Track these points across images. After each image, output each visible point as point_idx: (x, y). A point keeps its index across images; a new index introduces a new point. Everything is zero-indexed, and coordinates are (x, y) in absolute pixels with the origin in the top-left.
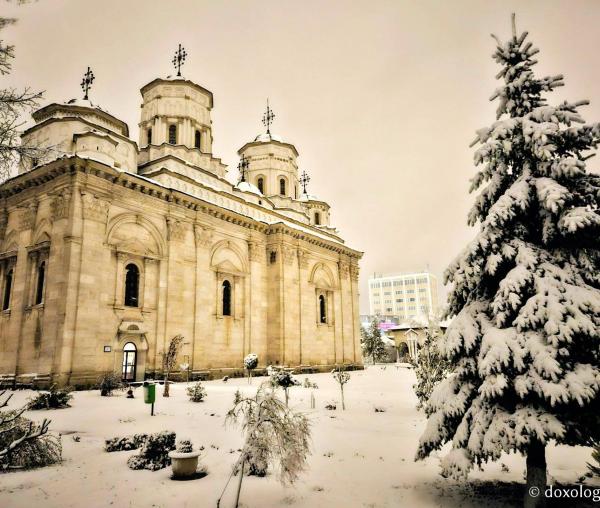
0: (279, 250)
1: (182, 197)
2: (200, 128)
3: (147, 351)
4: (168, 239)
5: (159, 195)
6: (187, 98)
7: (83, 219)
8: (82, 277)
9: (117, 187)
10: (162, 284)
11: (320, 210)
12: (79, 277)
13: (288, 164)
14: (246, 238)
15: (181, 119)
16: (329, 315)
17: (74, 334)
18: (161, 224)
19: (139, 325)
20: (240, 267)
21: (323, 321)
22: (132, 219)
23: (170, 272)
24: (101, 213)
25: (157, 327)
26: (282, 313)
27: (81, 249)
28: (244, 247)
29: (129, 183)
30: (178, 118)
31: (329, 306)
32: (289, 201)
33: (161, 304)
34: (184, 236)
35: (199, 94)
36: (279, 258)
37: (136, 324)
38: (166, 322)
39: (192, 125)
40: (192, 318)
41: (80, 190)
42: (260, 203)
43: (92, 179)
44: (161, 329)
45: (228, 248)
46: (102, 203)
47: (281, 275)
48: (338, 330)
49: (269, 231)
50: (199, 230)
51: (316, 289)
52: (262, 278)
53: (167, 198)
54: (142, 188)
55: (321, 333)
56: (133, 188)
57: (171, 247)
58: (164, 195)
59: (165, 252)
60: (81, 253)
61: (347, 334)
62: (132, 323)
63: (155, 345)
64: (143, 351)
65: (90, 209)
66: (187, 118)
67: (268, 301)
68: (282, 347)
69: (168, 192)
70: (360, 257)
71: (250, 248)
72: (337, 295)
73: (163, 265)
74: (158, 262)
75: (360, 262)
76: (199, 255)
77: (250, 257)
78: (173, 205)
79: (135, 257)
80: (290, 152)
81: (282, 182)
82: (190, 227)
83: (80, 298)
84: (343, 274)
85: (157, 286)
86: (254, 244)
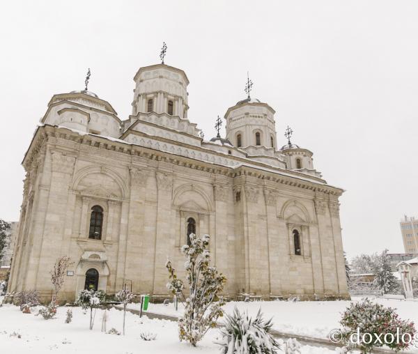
0: (243, 189)
1: (142, 151)
2: (172, 98)
3: (108, 276)
4: (130, 185)
5: (121, 150)
6: (161, 77)
7: (52, 171)
8: (48, 216)
9: (84, 146)
10: (123, 221)
11: (301, 156)
12: (46, 216)
13: (263, 119)
14: (210, 181)
15: (156, 93)
16: (304, 248)
17: (39, 260)
18: (124, 173)
19: (101, 255)
20: (205, 206)
21: (298, 253)
22: (97, 170)
23: (131, 211)
24: (68, 166)
25: (118, 256)
26: (246, 246)
27: (49, 194)
28: (209, 189)
29: (93, 142)
30: (154, 93)
31: (304, 240)
32: (263, 150)
33: (122, 238)
34: (145, 182)
35: (172, 73)
36: (243, 197)
37: (97, 253)
38: (126, 252)
39: (164, 97)
40: (153, 250)
41: (50, 150)
42: (230, 152)
43: (61, 141)
44: (121, 259)
45: (192, 190)
46: (69, 159)
47: (245, 211)
48: (317, 262)
49: (234, 174)
50: (161, 176)
51: (288, 224)
52: (228, 214)
53: (129, 152)
54: (106, 145)
55: (295, 264)
56: (98, 146)
57: (132, 191)
58: (125, 150)
59: (127, 195)
60: (48, 198)
61: (327, 266)
62: (94, 253)
63: (116, 271)
64: (104, 276)
65: (57, 164)
66: (160, 92)
67: (235, 235)
68: (247, 277)
69: (129, 148)
70: (340, 194)
71: (214, 190)
72: (313, 229)
73: (125, 206)
74: (121, 204)
75: (340, 198)
76: (160, 197)
77: (214, 197)
78: (136, 157)
79: (100, 200)
80: (265, 110)
81: (258, 135)
82: (152, 174)
83: (45, 232)
84: (319, 210)
85: (120, 223)
86: (218, 186)
